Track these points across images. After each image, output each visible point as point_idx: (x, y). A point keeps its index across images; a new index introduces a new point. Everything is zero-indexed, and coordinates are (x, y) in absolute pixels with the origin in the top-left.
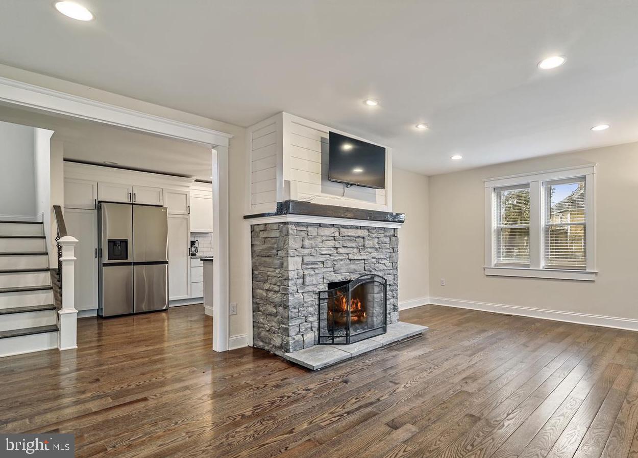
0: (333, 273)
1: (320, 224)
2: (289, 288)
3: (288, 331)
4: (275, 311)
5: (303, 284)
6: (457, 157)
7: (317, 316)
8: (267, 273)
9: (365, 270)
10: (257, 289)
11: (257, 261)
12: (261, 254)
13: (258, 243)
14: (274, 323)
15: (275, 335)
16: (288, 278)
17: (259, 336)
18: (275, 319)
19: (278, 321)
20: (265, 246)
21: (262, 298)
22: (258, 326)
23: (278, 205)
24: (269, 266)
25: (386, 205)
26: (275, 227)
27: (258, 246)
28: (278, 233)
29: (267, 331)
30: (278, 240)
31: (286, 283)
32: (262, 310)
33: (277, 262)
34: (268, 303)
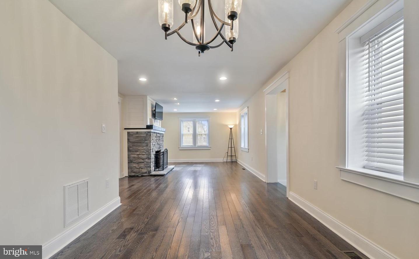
0: (156, 148)
1: (155, 132)
2: (151, 153)
3: (151, 167)
4: (143, 161)
5: (153, 151)
6: (175, 110)
7: (154, 162)
8: (138, 149)
9: (160, 148)
10: (131, 155)
11: (131, 145)
12: (134, 142)
13: (132, 138)
14: (142, 165)
15: (143, 169)
16: (151, 150)
17: (132, 172)
18: (143, 164)
19: (145, 164)
20: (137, 139)
21: (135, 158)
22: (131, 168)
23: (147, 126)
24: (139, 146)
25: (160, 125)
26: (143, 133)
27: (132, 140)
28: (145, 135)
29: (138, 169)
30: (145, 137)
31: (149, 151)
32: (135, 162)
33: (144, 144)
34: (139, 159)
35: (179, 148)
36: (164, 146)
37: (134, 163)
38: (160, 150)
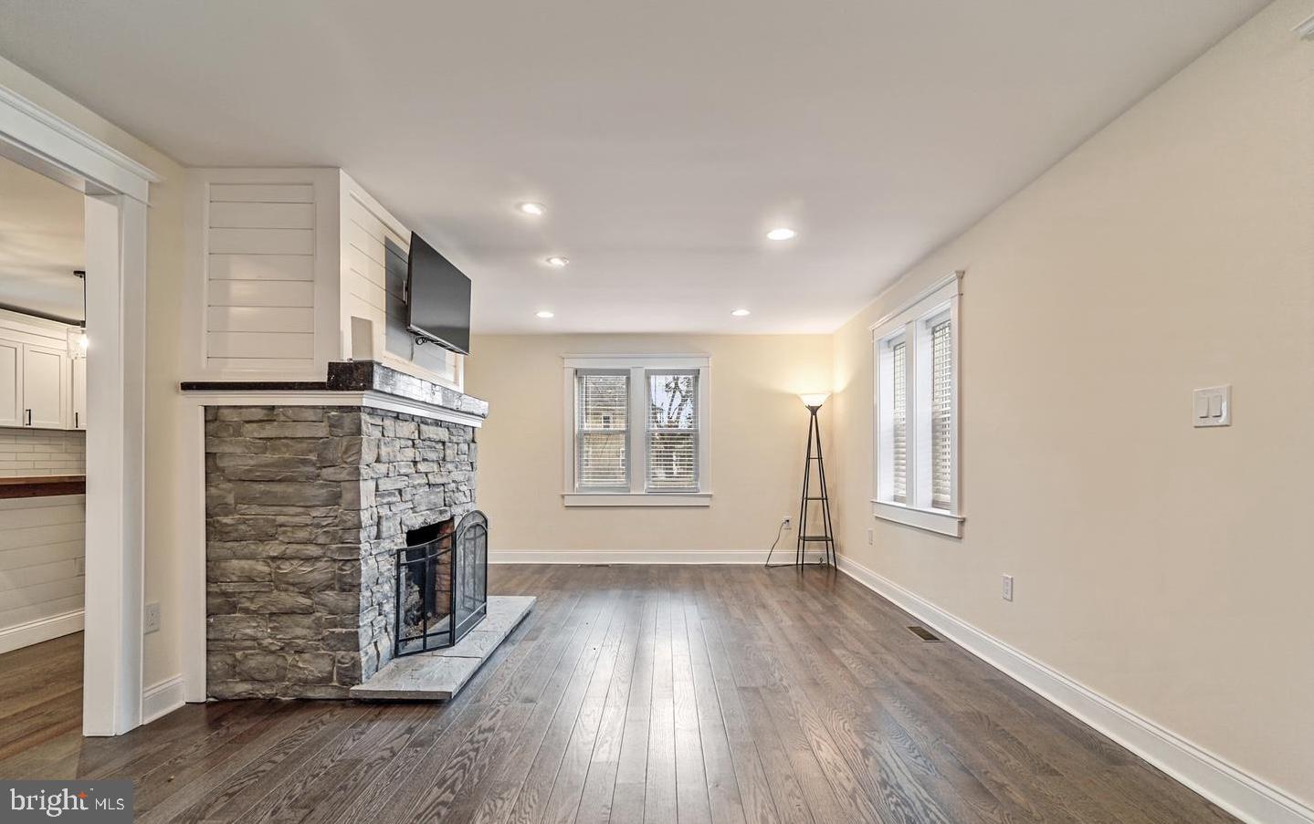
0: (411, 511)
1: (398, 413)
2: (361, 546)
3: (358, 638)
4: (307, 602)
5: (378, 537)
6: (545, 315)
7: (392, 600)
8: (275, 520)
9: (445, 505)
10: (227, 559)
11: (229, 493)
12: (251, 476)
13: (239, 450)
14: (300, 630)
15: (306, 656)
16: (359, 526)
17: (234, 671)
18: (308, 621)
19: (318, 622)
20: (269, 457)
21: (251, 580)
22: (229, 648)
23: (333, 368)
24: (284, 502)
25: (456, 382)
26: (310, 415)
27: (238, 457)
28: (321, 430)
29: (273, 652)
30: (321, 445)
31: (349, 537)
32: (253, 607)
33: (316, 492)
34: (277, 588)
35: (563, 496)
36: (477, 494)
37: (246, 611)
38: (446, 517)
